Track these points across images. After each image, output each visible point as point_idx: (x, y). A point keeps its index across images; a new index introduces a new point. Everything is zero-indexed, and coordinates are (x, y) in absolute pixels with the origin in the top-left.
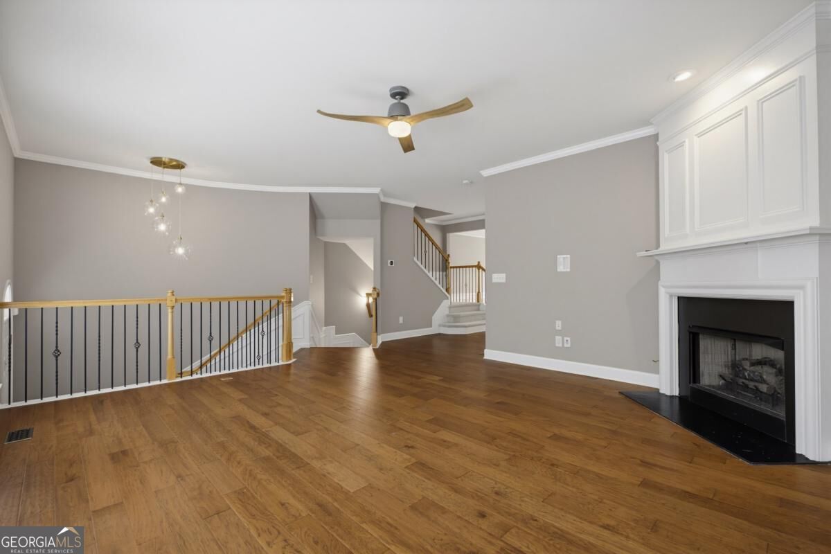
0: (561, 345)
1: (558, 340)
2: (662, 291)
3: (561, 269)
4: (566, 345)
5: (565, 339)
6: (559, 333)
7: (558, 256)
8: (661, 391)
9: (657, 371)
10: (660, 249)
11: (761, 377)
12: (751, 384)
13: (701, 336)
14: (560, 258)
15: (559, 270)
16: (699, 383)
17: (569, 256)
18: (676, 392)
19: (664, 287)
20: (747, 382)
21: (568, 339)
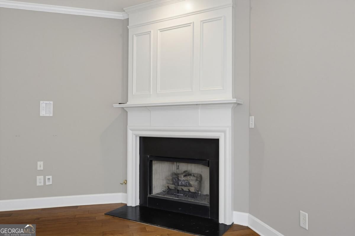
0: (42, 184)
1: (40, 180)
2: (130, 133)
3: (43, 113)
4: (47, 183)
5: (47, 177)
6: (40, 173)
7: (41, 102)
8: (128, 205)
9: (125, 191)
10: (128, 103)
11: (189, 183)
12: (185, 189)
13: (153, 162)
14: (43, 104)
15: (41, 115)
16: (152, 194)
17: (52, 102)
18: (138, 204)
19: (132, 130)
20: (183, 188)
21: (50, 177)
